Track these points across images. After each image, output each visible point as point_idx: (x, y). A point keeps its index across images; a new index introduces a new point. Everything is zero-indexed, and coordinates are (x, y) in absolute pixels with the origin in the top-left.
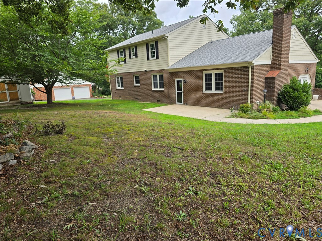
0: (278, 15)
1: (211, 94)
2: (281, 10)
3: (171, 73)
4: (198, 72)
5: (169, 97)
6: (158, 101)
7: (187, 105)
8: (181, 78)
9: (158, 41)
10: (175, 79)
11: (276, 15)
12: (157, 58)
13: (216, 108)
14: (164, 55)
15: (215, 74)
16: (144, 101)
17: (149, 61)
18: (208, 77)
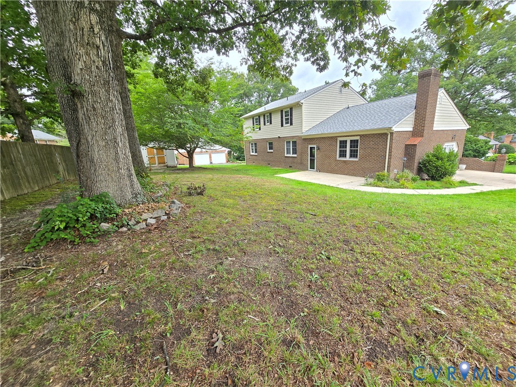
0: (424, 77)
1: (345, 162)
3: (305, 139)
4: (333, 138)
5: (301, 163)
6: (290, 167)
7: (319, 172)
8: (314, 144)
9: (292, 108)
10: (308, 146)
11: (421, 78)
12: (291, 124)
13: (350, 175)
14: (298, 122)
15: (351, 140)
16: (277, 167)
17: (283, 128)
18: (343, 144)
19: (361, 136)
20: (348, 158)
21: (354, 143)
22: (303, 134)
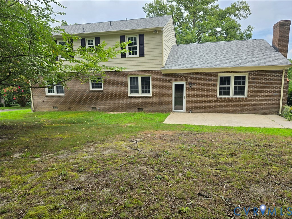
2: (288, 22)
3: (165, 75)
4: (211, 75)
5: (160, 104)
6: (139, 109)
7: (192, 112)
8: (183, 80)
9: (144, 34)
10: (172, 82)
12: (142, 54)
13: (236, 113)
14: (157, 52)
15: (235, 77)
16: (112, 111)
17: (124, 59)
18: (225, 81)
19: (250, 72)
20: (232, 95)
21: (240, 80)
22: (163, 69)
